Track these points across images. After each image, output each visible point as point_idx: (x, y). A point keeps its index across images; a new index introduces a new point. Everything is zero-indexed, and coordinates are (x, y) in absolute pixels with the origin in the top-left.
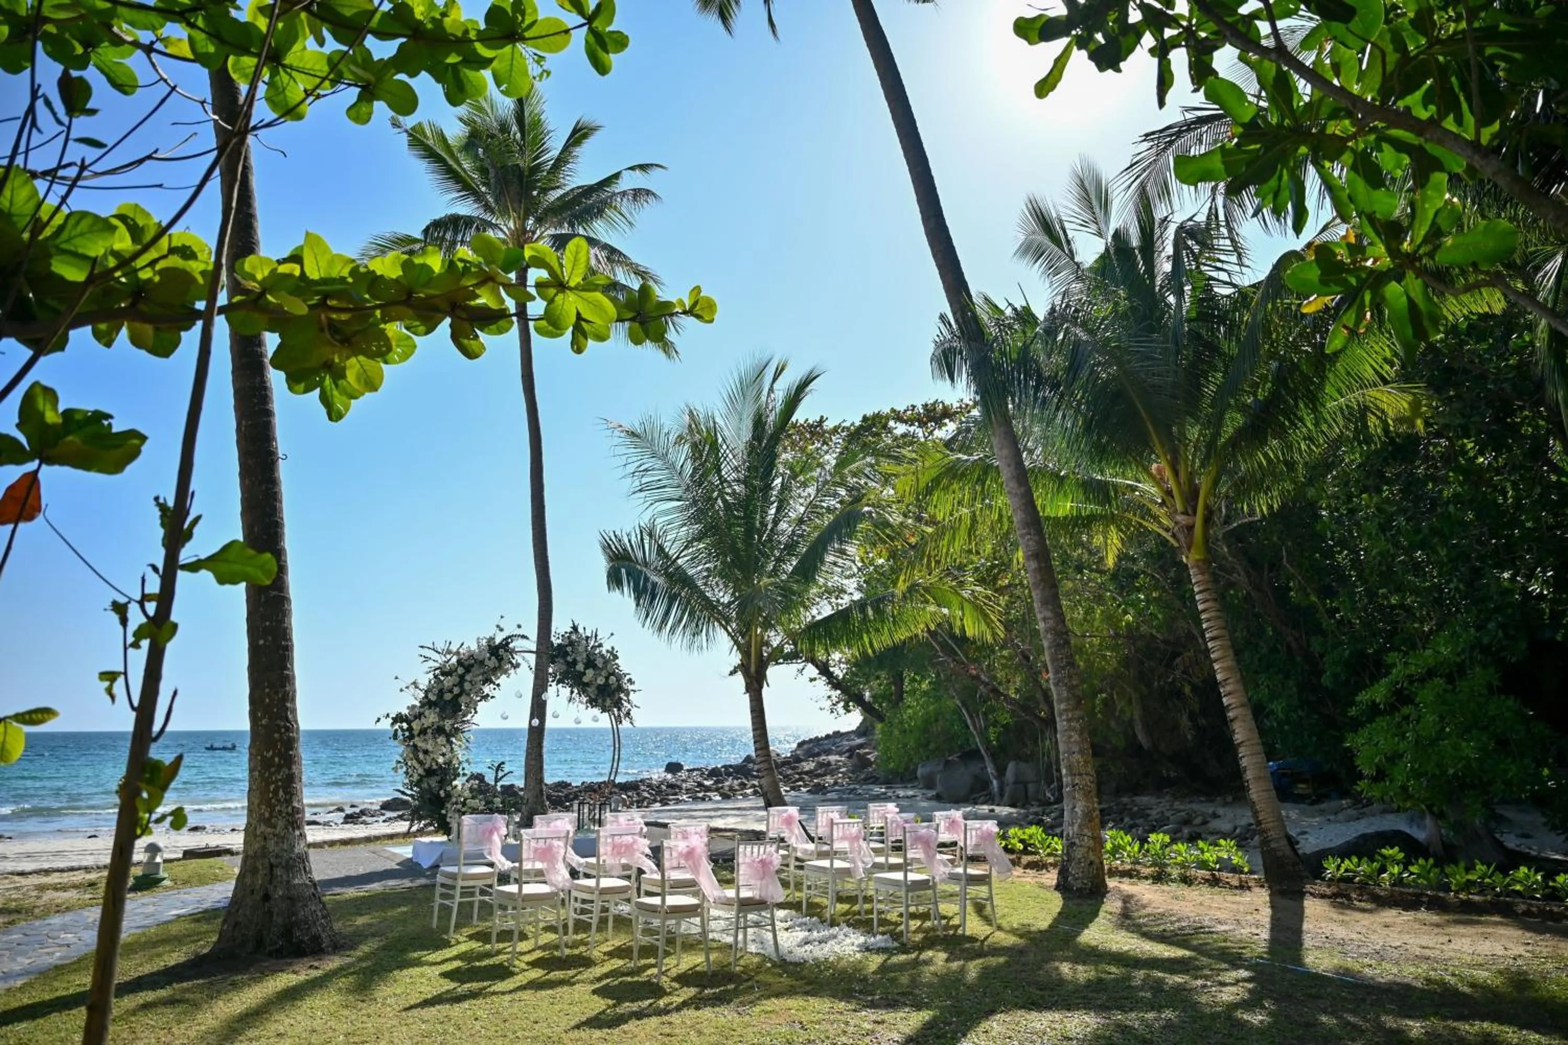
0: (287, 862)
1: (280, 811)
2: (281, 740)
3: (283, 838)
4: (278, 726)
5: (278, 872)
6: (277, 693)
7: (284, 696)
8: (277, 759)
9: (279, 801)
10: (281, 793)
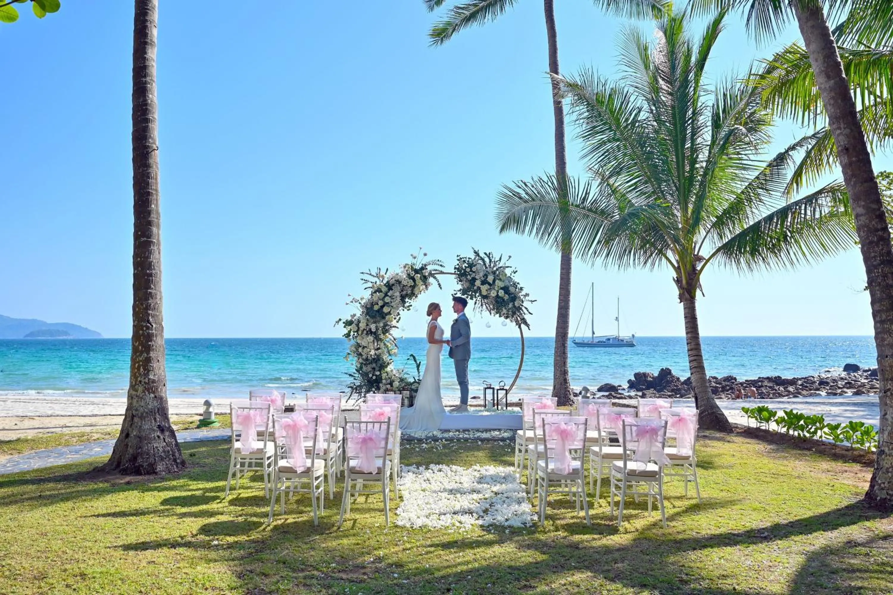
0: (142, 414)
1: (140, 382)
2: (143, 334)
3: (142, 398)
4: (142, 326)
5: (136, 420)
6: (142, 304)
7: (147, 306)
8: (140, 347)
9: (140, 374)
10: (142, 370)
